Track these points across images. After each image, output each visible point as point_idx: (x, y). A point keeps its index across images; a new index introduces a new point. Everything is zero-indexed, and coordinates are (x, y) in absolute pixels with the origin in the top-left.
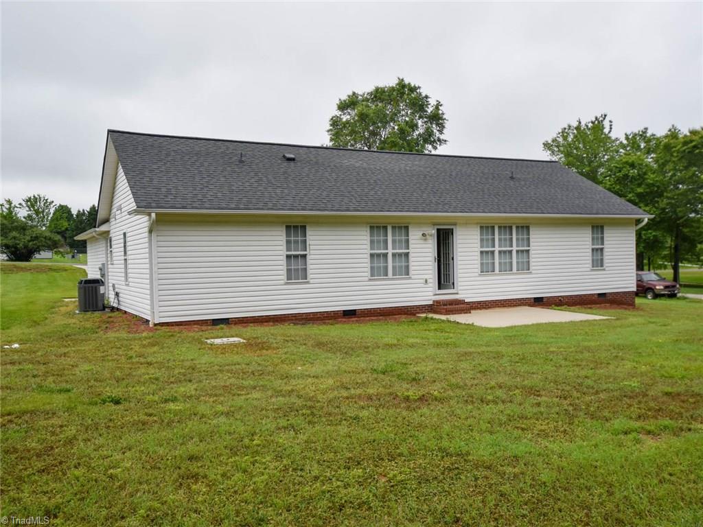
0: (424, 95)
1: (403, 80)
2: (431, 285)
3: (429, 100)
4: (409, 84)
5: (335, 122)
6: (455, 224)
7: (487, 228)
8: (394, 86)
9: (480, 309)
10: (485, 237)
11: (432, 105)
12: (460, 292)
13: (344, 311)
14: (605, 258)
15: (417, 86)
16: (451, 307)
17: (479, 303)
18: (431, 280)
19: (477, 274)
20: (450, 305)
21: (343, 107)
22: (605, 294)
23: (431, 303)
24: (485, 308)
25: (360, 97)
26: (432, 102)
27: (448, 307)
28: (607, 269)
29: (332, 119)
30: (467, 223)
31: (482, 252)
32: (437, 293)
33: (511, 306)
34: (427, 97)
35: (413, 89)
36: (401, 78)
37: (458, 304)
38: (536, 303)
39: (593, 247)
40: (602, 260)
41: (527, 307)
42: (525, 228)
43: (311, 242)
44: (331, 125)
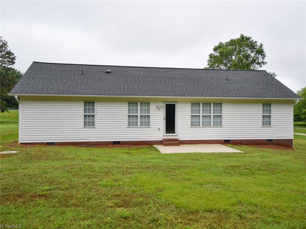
0: (254, 41)
1: (243, 35)
2: (162, 131)
3: (257, 43)
4: (246, 37)
5: (211, 56)
6: (177, 102)
7: (195, 104)
8: (239, 38)
9: (191, 144)
10: (194, 108)
11: (258, 46)
12: (178, 135)
13: (113, 142)
14: (272, 121)
15: (250, 37)
16: (170, 142)
17: (190, 141)
18: (162, 129)
19: (189, 127)
20: (170, 141)
21: (215, 49)
22: (272, 140)
23: (162, 140)
24: (194, 144)
25: (224, 44)
26: (259, 44)
27: (169, 142)
28: (273, 126)
29: (210, 55)
30: (184, 101)
31: (192, 116)
32: (165, 135)
33: (209, 143)
34: (256, 42)
35: (248, 39)
36: (242, 34)
37: (175, 141)
38: (226, 143)
39: (264, 115)
40: (270, 122)
41: (220, 145)
42: (218, 104)
43: (97, 110)
44: (209, 58)
